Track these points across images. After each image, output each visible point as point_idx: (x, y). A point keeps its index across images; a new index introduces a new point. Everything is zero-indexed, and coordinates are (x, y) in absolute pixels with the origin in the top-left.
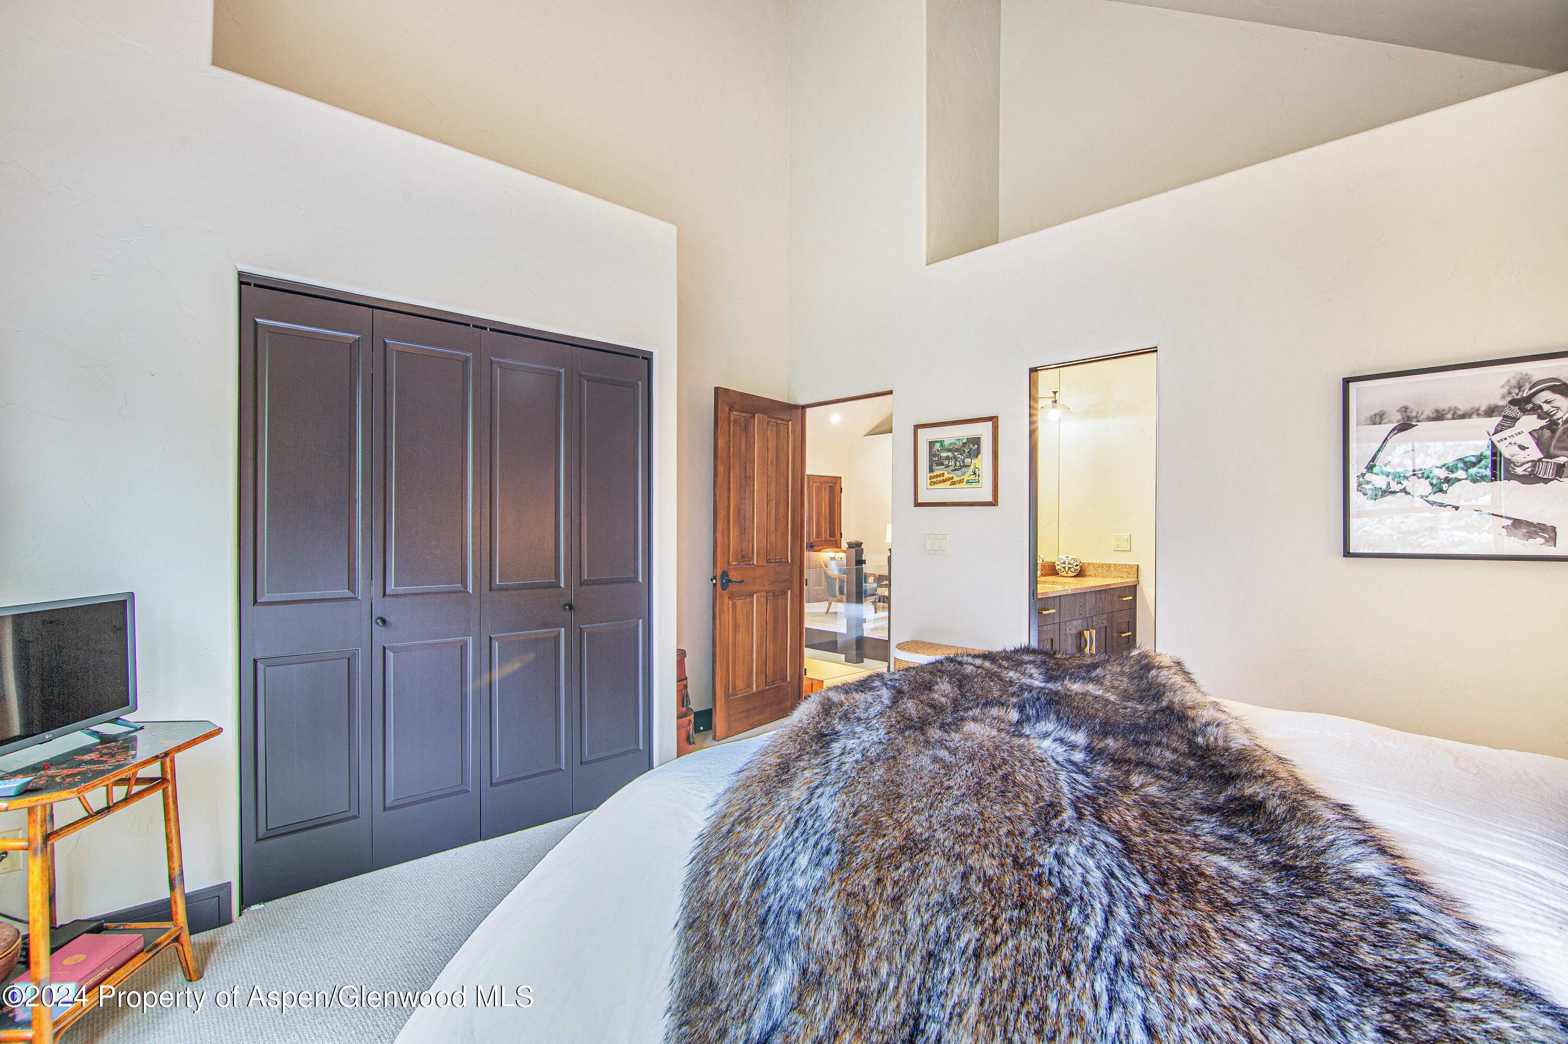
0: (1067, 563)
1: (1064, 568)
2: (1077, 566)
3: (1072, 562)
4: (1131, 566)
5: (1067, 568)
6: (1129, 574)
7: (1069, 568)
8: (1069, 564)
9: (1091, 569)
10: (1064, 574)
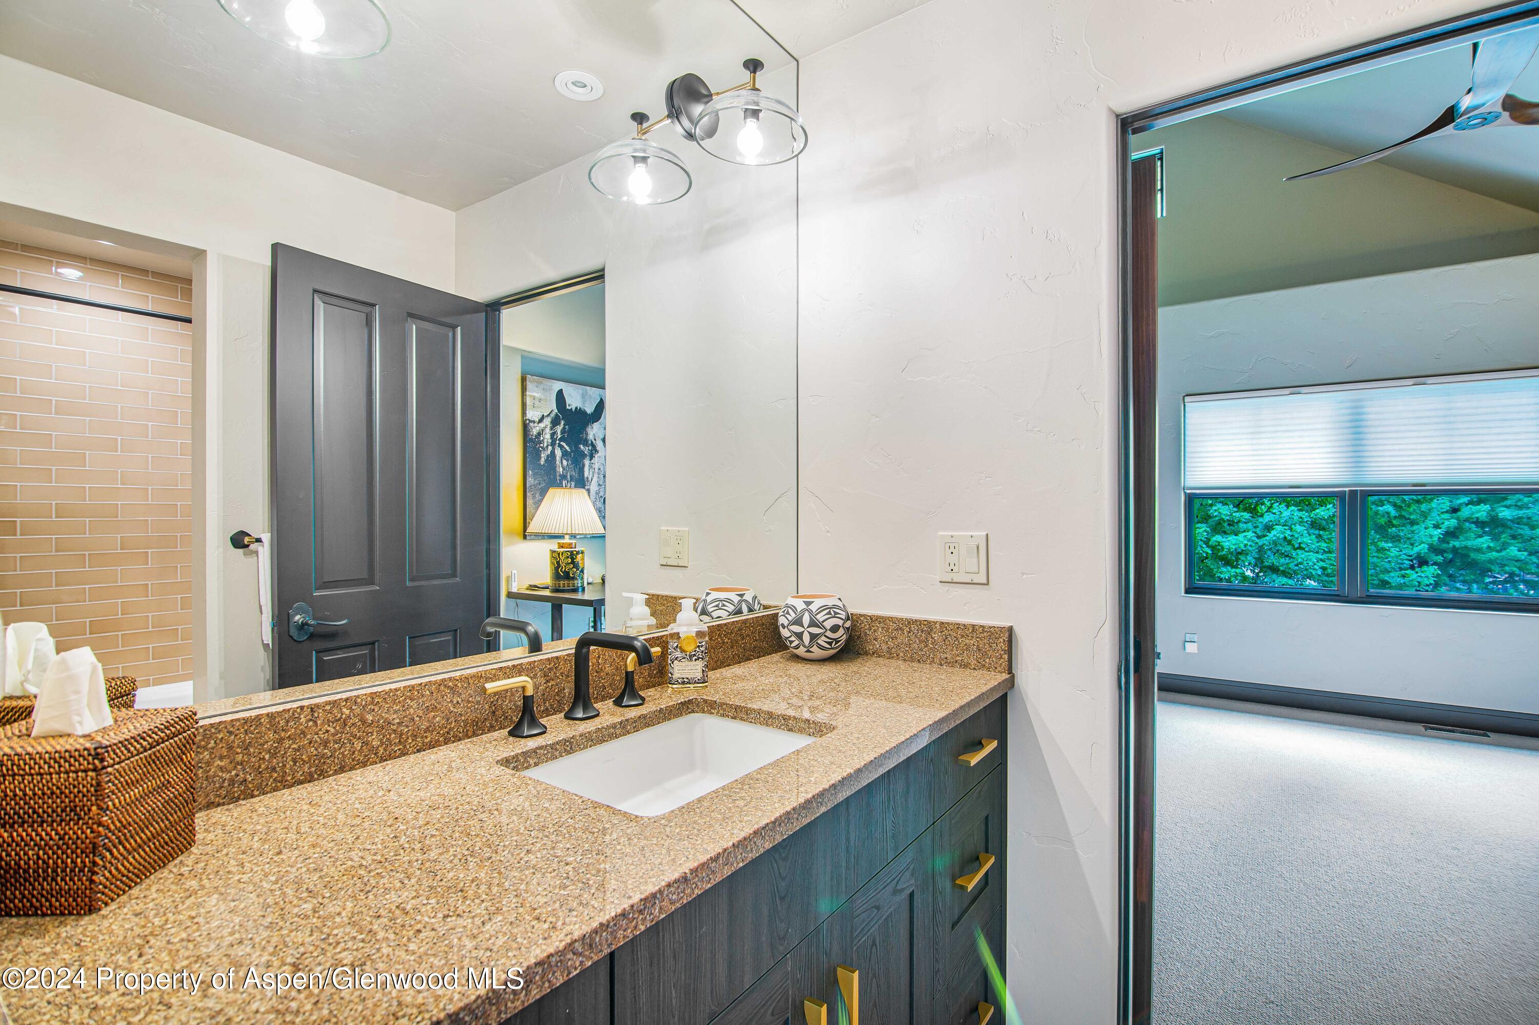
0: (806, 620)
1: (799, 636)
2: (835, 629)
3: (820, 617)
4: (991, 633)
5: (806, 638)
6: (985, 655)
7: (813, 637)
8: (813, 624)
9: (879, 634)
10: (801, 651)
